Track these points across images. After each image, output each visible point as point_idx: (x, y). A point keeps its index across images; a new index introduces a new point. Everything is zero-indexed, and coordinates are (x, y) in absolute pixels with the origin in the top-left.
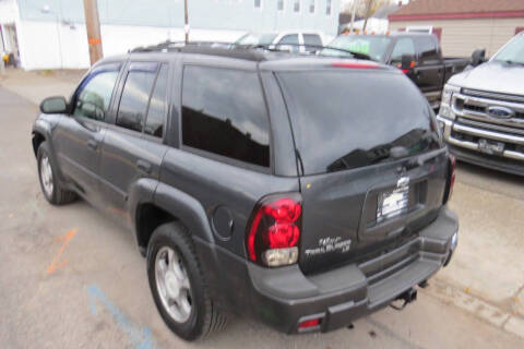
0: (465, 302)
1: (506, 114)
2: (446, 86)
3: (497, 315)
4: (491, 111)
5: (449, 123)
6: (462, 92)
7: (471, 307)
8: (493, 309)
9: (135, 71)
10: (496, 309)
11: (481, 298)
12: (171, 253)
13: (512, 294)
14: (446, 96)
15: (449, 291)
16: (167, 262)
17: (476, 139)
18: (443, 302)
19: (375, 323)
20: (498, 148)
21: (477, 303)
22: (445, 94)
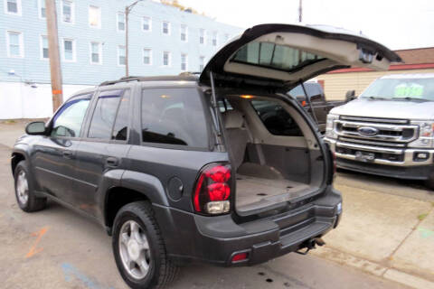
0: (354, 262)
1: (373, 132)
2: (329, 116)
3: (378, 269)
4: (362, 130)
5: (333, 142)
6: (340, 119)
7: (359, 265)
8: (375, 265)
9: (103, 97)
10: (377, 265)
11: (365, 259)
12: (133, 224)
13: (387, 255)
14: (329, 122)
15: (342, 255)
16: (129, 234)
17: (354, 151)
18: (339, 263)
19: (288, 278)
20: (369, 157)
21: (362, 262)
22: (328, 121)
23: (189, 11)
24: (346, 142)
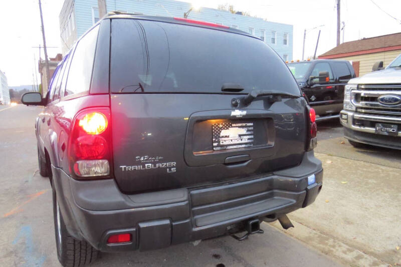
0: (345, 252)
1: (396, 100)
2: (347, 87)
4: (382, 100)
5: (350, 114)
6: (358, 88)
7: (349, 257)
8: (372, 259)
10: (375, 259)
11: (360, 249)
14: (348, 94)
17: (373, 124)
18: (324, 251)
21: (355, 253)
22: (346, 92)
23: (239, 13)
24: (365, 113)
